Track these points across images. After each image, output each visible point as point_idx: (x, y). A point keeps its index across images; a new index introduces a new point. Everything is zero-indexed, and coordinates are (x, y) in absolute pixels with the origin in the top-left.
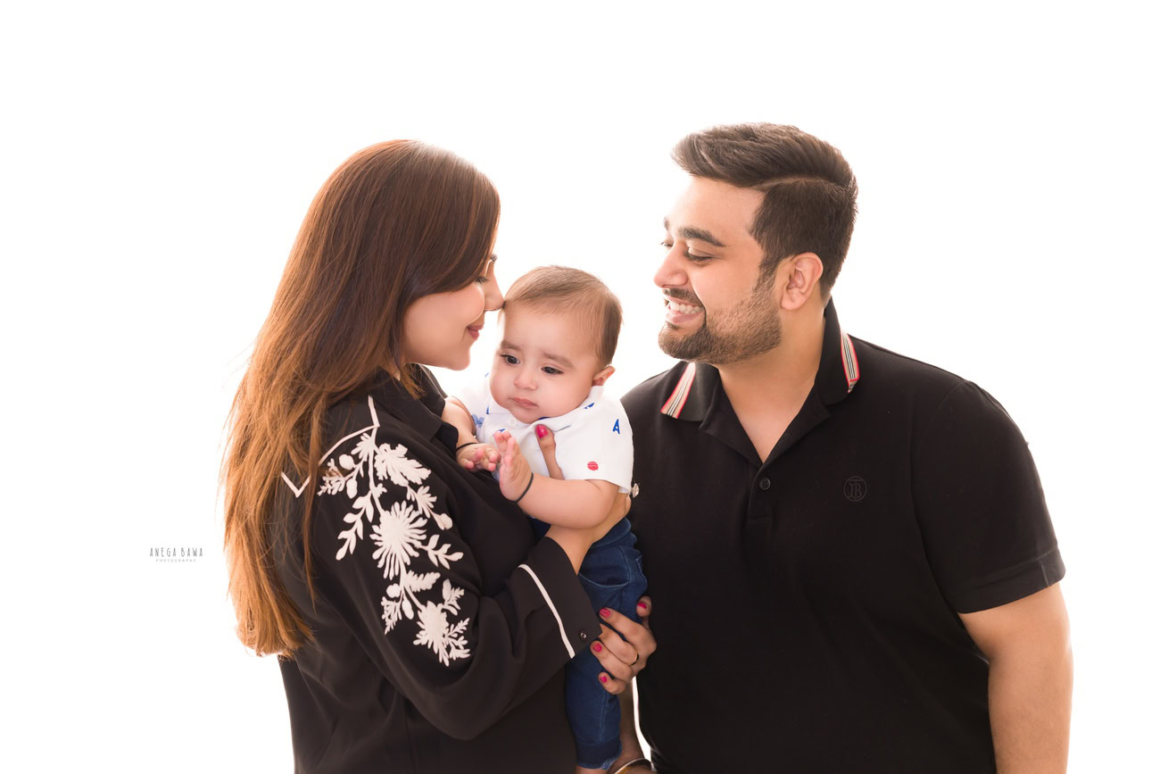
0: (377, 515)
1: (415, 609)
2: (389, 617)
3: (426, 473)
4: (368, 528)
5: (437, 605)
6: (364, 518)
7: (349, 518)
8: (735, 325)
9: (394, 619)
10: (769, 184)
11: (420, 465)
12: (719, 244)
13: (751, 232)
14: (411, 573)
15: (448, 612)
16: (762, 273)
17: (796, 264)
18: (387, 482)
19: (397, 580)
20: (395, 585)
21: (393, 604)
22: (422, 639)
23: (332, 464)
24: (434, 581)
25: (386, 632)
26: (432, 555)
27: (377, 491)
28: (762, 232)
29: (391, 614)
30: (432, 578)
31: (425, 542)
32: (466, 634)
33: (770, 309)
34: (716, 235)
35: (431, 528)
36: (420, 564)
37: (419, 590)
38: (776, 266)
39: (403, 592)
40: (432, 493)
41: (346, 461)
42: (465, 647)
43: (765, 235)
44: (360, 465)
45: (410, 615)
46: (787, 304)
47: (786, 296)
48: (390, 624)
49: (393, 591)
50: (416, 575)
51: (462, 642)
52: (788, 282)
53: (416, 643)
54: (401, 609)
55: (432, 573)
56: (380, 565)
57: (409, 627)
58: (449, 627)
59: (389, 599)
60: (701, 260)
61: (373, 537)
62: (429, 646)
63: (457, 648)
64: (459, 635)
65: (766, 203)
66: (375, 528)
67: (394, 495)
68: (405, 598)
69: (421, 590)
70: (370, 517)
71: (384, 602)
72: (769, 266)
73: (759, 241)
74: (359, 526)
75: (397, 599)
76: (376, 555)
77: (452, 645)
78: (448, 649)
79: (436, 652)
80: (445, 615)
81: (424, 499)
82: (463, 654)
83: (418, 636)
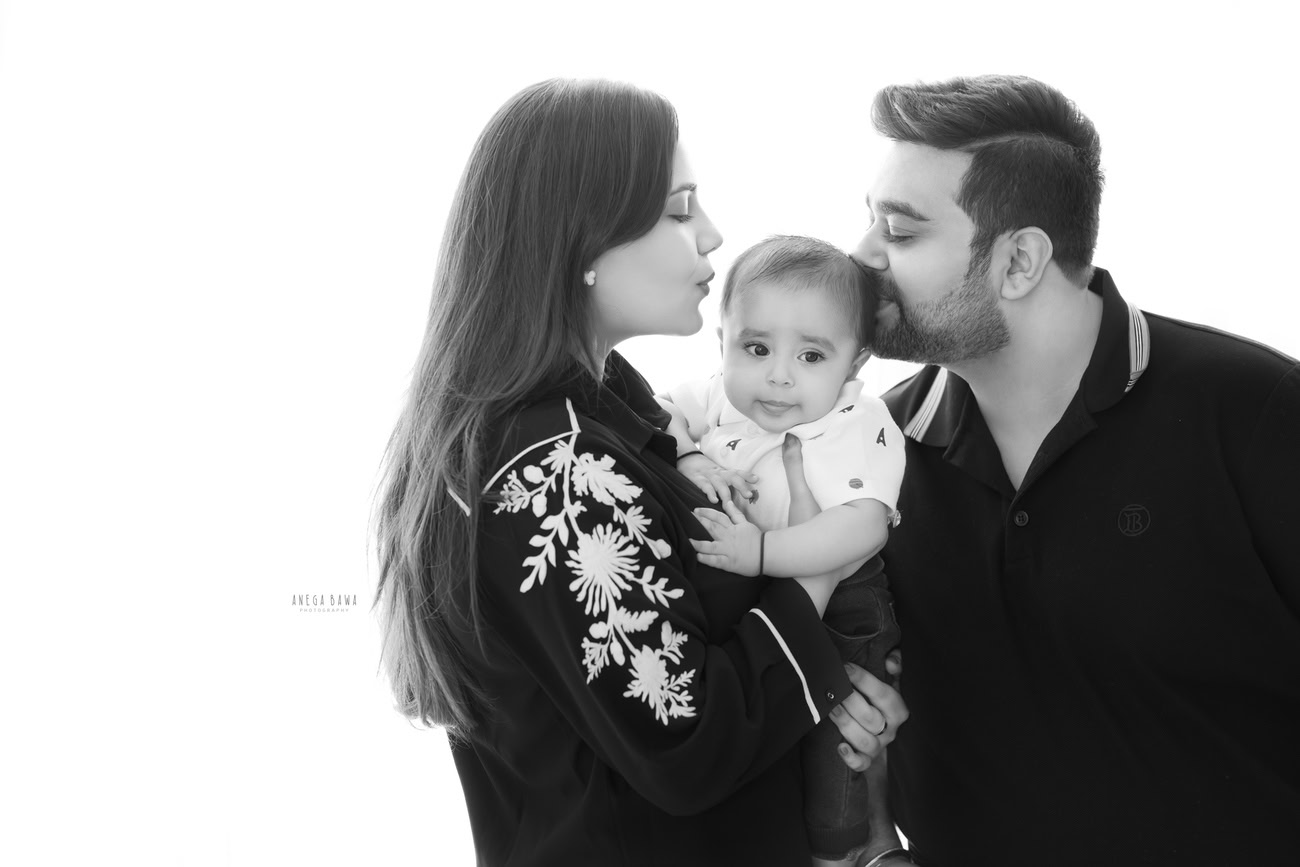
0: (573, 538)
1: (627, 653)
2: (593, 662)
3: (637, 492)
4: (562, 553)
5: (654, 651)
6: (556, 541)
7: (536, 541)
8: (945, 319)
9: (600, 664)
10: (978, 144)
11: (630, 482)
12: (921, 218)
13: (958, 203)
14: (623, 609)
15: (668, 660)
16: (975, 253)
17: (1017, 241)
18: (588, 499)
19: (603, 617)
20: (601, 624)
21: (598, 646)
22: (635, 690)
23: (513, 476)
24: (651, 622)
25: (588, 681)
26: (647, 590)
27: (574, 510)
28: (971, 202)
29: (595, 660)
30: (649, 617)
31: (639, 574)
32: (690, 688)
33: (986, 299)
34: (917, 207)
35: (645, 557)
36: (633, 600)
37: (633, 631)
38: (991, 245)
39: (612, 632)
40: (646, 514)
41: (533, 473)
42: (690, 704)
43: (975, 204)
44: (552, 479)
45: (620, 660)
46: (1009, 292)
47: (1007, 282)
48: (593, 672)
49: (598, 630)
50: (629, 613)
51: (685, 697)
52: (1010, 265)
53: (627, 694)
54: (609, 652)
55: (649, 612)
56: (581, 597)
57: (618, 675)
58: (669, 678)
59: (592, 640)
60: (903, 240)
61: (569, 564)
62: (644, 699)
63: (679, 704)
64: (682, 689)
65: (975, 167)
66: (572, 553)
67: (595, 515)
68: (614, 639)
69: (635, 631)
70: (564, 540)
71: (586, 644)
72: (983, 245)
73: (969, 214)
74: (550, 551)
75: (603, 641)
76: (574, 586)
77: (672, 700)
78: (668, 704)
79: (652, 706)
80: (664, 663)
81: (635, 521)
82: (687, 712)
83: (629, 686)
